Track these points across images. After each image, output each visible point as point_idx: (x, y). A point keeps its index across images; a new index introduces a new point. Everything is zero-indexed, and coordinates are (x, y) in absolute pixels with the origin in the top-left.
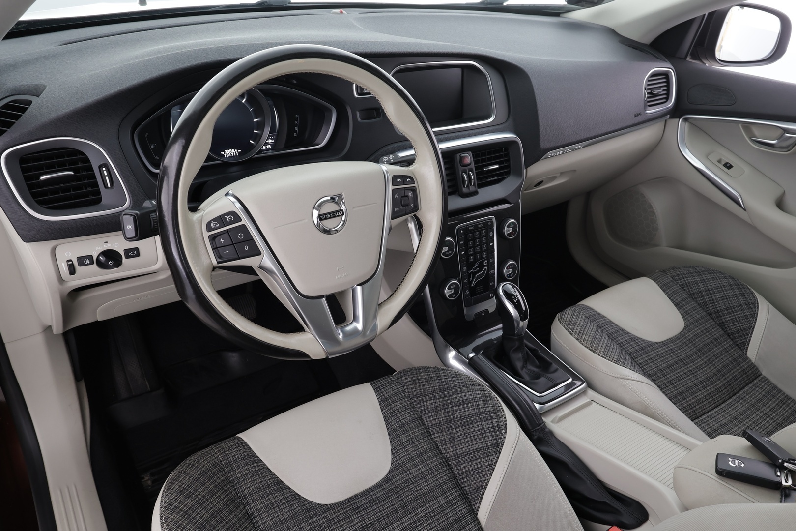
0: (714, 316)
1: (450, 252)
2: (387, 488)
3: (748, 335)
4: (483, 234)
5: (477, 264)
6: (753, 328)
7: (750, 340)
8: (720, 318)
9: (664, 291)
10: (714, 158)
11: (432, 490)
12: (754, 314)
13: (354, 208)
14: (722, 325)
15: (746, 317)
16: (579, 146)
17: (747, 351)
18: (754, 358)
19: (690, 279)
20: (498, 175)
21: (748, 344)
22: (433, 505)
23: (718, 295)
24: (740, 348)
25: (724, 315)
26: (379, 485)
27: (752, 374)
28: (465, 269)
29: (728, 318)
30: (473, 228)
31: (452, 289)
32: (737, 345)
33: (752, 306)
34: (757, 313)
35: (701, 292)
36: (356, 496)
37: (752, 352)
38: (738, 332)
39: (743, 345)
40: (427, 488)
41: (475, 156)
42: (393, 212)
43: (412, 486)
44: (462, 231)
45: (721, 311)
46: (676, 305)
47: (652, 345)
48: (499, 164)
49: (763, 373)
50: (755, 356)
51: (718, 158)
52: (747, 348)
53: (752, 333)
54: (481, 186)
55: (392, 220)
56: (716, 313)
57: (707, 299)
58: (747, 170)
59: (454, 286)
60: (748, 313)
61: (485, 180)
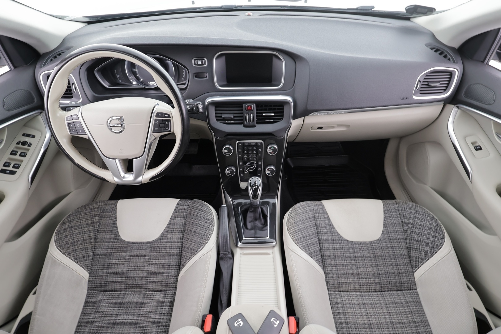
0: (408, 241)
1: (229, 153)
2: (149, 245)
3: (421, 263)
4: (254, 149)
5: (249, 163)
6: (427, 260)
7: (420, 266)
8: (410, 244)
9: (384, 213)
10: (470, 140)
11: (165, 255)
12: (433, 252)
13: (129, 124)
14: (409, 249)
15: (426, 251)
16: (343, 111)
17: (415, 272)
18: (417, 278)
19: (408, 213)
20: (273, 119)
21: (418, 268)
22: (162, 262)
23: (417, 230)
24: (412, 267)
25: (413, 243)
26: (147, 243)
27: (411, 286)
28: (241, 163)
29: (415, 246)
30: (248, 144)
31: (229, 171)
32: (411, 265)
33: (435, 247)
34: (436, 253)
35: (408, 223)
36: (136, 243)
37: (418, 274)
38: (416, 257)
39: (414, 268)
40: (163, 254)
41: (257, 106)
42: (154, 130)
43: (158, 250)
44: (240, 144)
45: (414, 240)
46: (385, 225)
47: (342, 240)
48: (274, 113)
49: (418, 290)
50: (418, 277)
51: (473, 141)
52: (416, 270)
53: (424, 263)
54: (258, 123)
55: (153, 133)
56: (410, 240)
57: (409, 229)
58: (493, 154)
59: (231, 170)
60: (429, 249)
61: (261, 120)
